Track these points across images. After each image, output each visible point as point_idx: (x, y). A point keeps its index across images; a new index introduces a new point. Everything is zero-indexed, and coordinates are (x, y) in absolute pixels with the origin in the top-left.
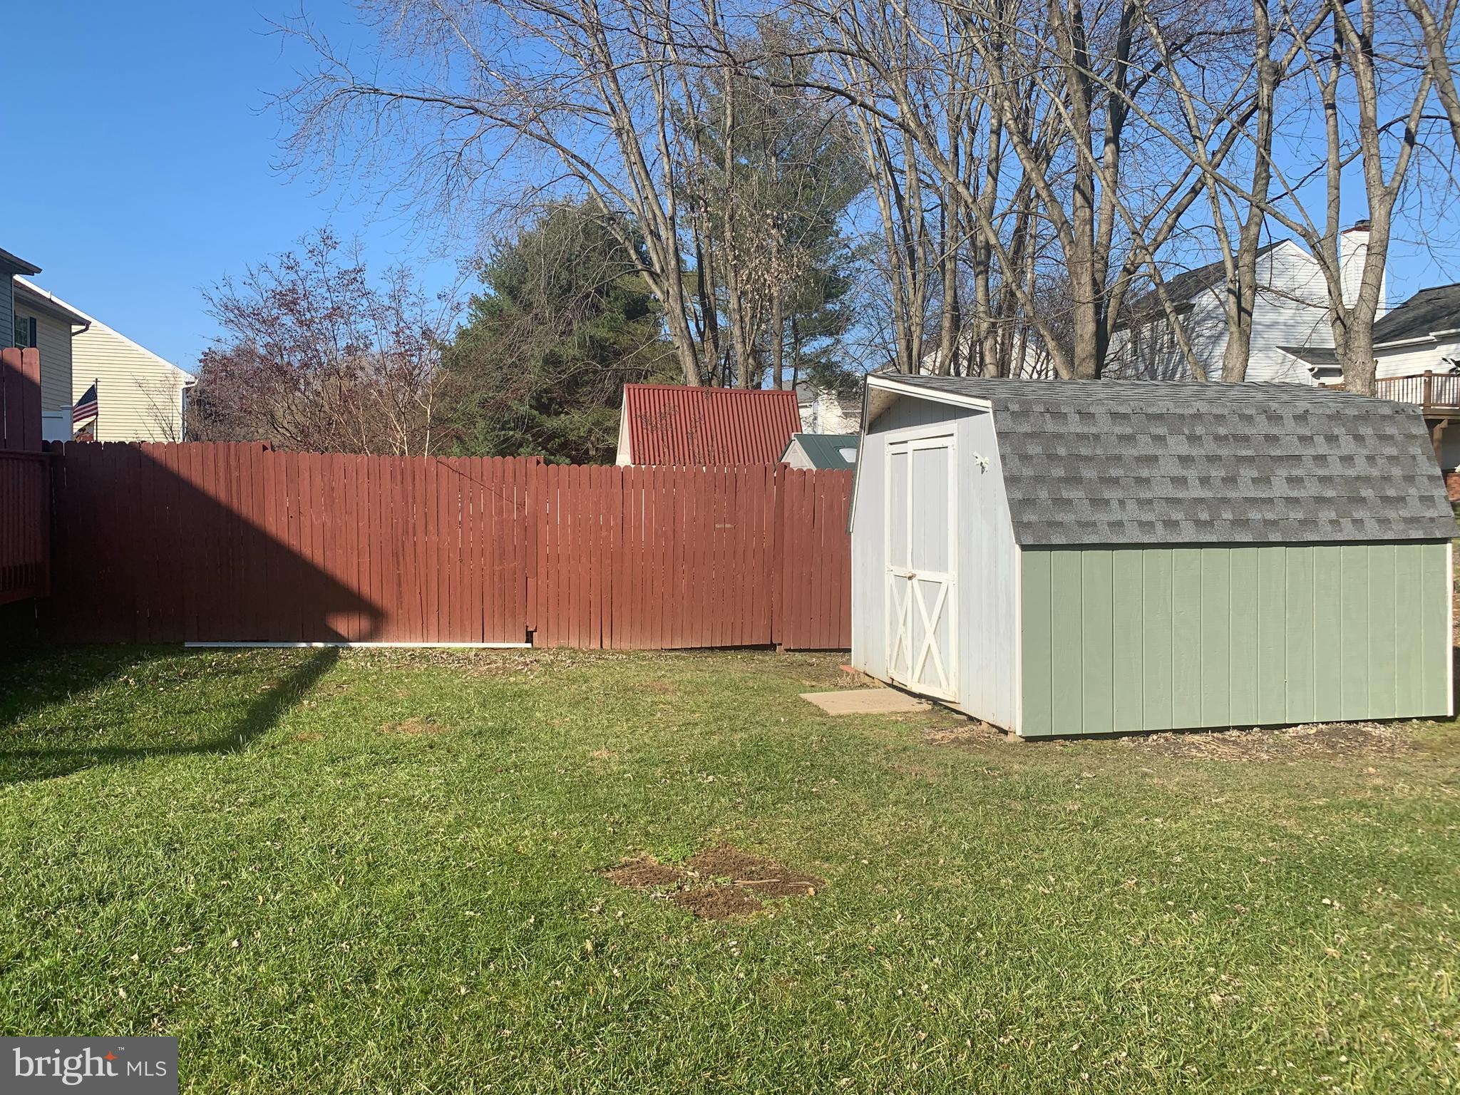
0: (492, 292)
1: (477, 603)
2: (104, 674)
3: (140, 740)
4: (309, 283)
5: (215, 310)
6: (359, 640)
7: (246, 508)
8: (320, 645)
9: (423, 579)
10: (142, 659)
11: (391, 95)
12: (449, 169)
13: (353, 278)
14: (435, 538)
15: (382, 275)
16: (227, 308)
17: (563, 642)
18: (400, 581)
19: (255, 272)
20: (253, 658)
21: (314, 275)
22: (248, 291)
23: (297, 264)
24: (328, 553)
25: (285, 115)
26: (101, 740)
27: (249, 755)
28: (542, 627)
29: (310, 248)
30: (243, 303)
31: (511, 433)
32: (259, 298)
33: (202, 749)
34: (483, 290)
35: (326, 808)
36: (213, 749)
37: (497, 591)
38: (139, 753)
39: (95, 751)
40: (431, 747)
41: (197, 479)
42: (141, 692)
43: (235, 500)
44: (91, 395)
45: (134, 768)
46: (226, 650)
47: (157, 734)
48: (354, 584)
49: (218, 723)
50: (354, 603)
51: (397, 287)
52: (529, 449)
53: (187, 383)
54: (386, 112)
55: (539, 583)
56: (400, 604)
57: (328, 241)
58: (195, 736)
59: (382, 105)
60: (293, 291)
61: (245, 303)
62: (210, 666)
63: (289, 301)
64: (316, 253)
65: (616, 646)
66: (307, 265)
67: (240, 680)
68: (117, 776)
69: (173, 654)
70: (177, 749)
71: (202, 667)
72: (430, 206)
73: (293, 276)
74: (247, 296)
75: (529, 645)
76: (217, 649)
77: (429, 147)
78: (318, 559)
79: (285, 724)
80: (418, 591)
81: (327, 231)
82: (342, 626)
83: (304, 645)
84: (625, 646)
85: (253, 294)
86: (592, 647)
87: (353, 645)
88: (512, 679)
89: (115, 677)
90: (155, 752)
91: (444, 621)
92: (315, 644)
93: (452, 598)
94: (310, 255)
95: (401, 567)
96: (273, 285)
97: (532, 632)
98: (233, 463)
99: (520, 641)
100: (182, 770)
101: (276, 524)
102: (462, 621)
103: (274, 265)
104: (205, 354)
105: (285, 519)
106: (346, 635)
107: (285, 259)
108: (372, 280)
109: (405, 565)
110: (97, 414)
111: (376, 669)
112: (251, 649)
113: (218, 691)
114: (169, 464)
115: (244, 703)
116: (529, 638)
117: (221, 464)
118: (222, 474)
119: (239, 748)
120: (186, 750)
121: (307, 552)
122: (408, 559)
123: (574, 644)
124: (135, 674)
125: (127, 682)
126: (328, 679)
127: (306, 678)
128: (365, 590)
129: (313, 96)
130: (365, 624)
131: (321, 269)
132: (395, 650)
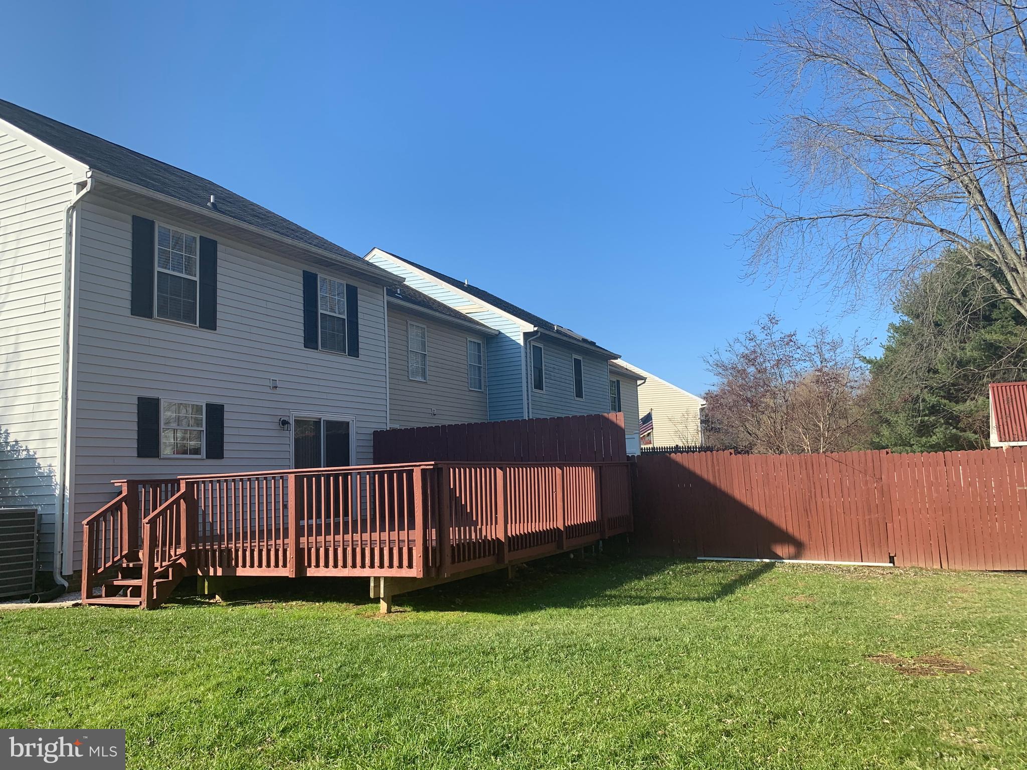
0: (906, 318)
1: (857, 539)
2: (659, 569)
3: (673, 595)
4: (763, 346)
5: (711, 368)
6: (789, 559)
7: (724, 485)
8: (767, 561)
9: (823, 524)
10: (676, 564)
11: (811, 219)
12: (854, 255)
13: (790, 339)
14: (828, 500)
15: (809, 335)
16: (717, 365)
17: (914, 564)
18: (809, 525)
19: (732, 344)
20: (730, 566)
21: (766, 341)
22: (728, 355)
23: (755, 336)
24: (768, 509)
25: (747, 244)
26: (657, 594)
27: (718, 603)
28: (899, 554)
29: (763, 326)
30: (726, 362)
31: (926, 418)
32: (735, 358)
33: (698, 600)
34: (897, 319)
35: (748, 624)
36: (703, 600)
37: (868, 532)
38: (673, 599)
39: (654, 597)
40: (807, 607)
41: (698, 472)
42: (675, 577)
43: (718, 482)
44: (648, 418)
45: (670, 604)
46: (716, 561)
47: (680, 593)
48: (784, 526)
49: (708, 591)
50: (786, 538)
51: (819, 340)
52: (942, 429)
53: (702, 405)
54: (808, 230)
55: (895, 526)
56: (810, 538)
57: (773, 320)
58: (696, 595)
59: (805, 226)
60: (754, 352)
61: (727, 362)
62: (708, 568)
63: (750, 359)
64: (766, 328)
65: (952, 567)
66: (761, 336)
67: (721, 575)
68: (663, 607)
69: (691, 562)
70: (687, 599)
71: (704, 568)
72: (842, 280)
73: (753, 344)
74: (727, 358)
75: (891, 565)
76: (713, 561)
77: (839, 244)
78: (763, 512)
79: (739, 593)
80: (820, 531)
81: (772, 315)
82: (779, 550)
83: (758, 560)
84: (958, 567)
85: (732, 356)
86: (935, 567)
87: (784, 561)
88: (869, 581)
89: (664, 571)
90: (678, 599)
91: (837, 549)
92: (765, 560)
93: (841, 535)
94: (762, 330)
95: (810, 517)
96: (742, 350)
97: (893, 557)
98: (715, 462)
99: (885, 562)
100: (688, 606)
101: (739, 493)
102: (848, 549)
103: (742, 338)
104: (707, 394)
105: (744, 491)
106: (781, 556)
107: (748, 335)
108: (801, 339)
109: (812, 517)
110: (652, 428)
111: (793, 573)
112: (730, 561)
113: (711, 578)
114: (684, 463)
115: (721, 584)
116: (892, 560)
117: (710, 463)
118: (710, 468)
119: (714, 600)
120: (691, 600)
121: (757, 509)
122: (813, 512)
123: (922, 565)
124: (672, 570)
125: (668, 573)
126: (766, 576)
127: (753, 576)
128: (790, 530)
129: (762, 230)
130: (792, 550)
131: (769, 337)
132: (807, 565)
